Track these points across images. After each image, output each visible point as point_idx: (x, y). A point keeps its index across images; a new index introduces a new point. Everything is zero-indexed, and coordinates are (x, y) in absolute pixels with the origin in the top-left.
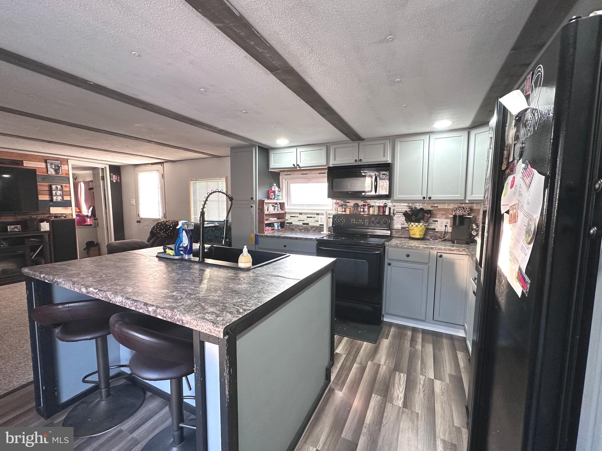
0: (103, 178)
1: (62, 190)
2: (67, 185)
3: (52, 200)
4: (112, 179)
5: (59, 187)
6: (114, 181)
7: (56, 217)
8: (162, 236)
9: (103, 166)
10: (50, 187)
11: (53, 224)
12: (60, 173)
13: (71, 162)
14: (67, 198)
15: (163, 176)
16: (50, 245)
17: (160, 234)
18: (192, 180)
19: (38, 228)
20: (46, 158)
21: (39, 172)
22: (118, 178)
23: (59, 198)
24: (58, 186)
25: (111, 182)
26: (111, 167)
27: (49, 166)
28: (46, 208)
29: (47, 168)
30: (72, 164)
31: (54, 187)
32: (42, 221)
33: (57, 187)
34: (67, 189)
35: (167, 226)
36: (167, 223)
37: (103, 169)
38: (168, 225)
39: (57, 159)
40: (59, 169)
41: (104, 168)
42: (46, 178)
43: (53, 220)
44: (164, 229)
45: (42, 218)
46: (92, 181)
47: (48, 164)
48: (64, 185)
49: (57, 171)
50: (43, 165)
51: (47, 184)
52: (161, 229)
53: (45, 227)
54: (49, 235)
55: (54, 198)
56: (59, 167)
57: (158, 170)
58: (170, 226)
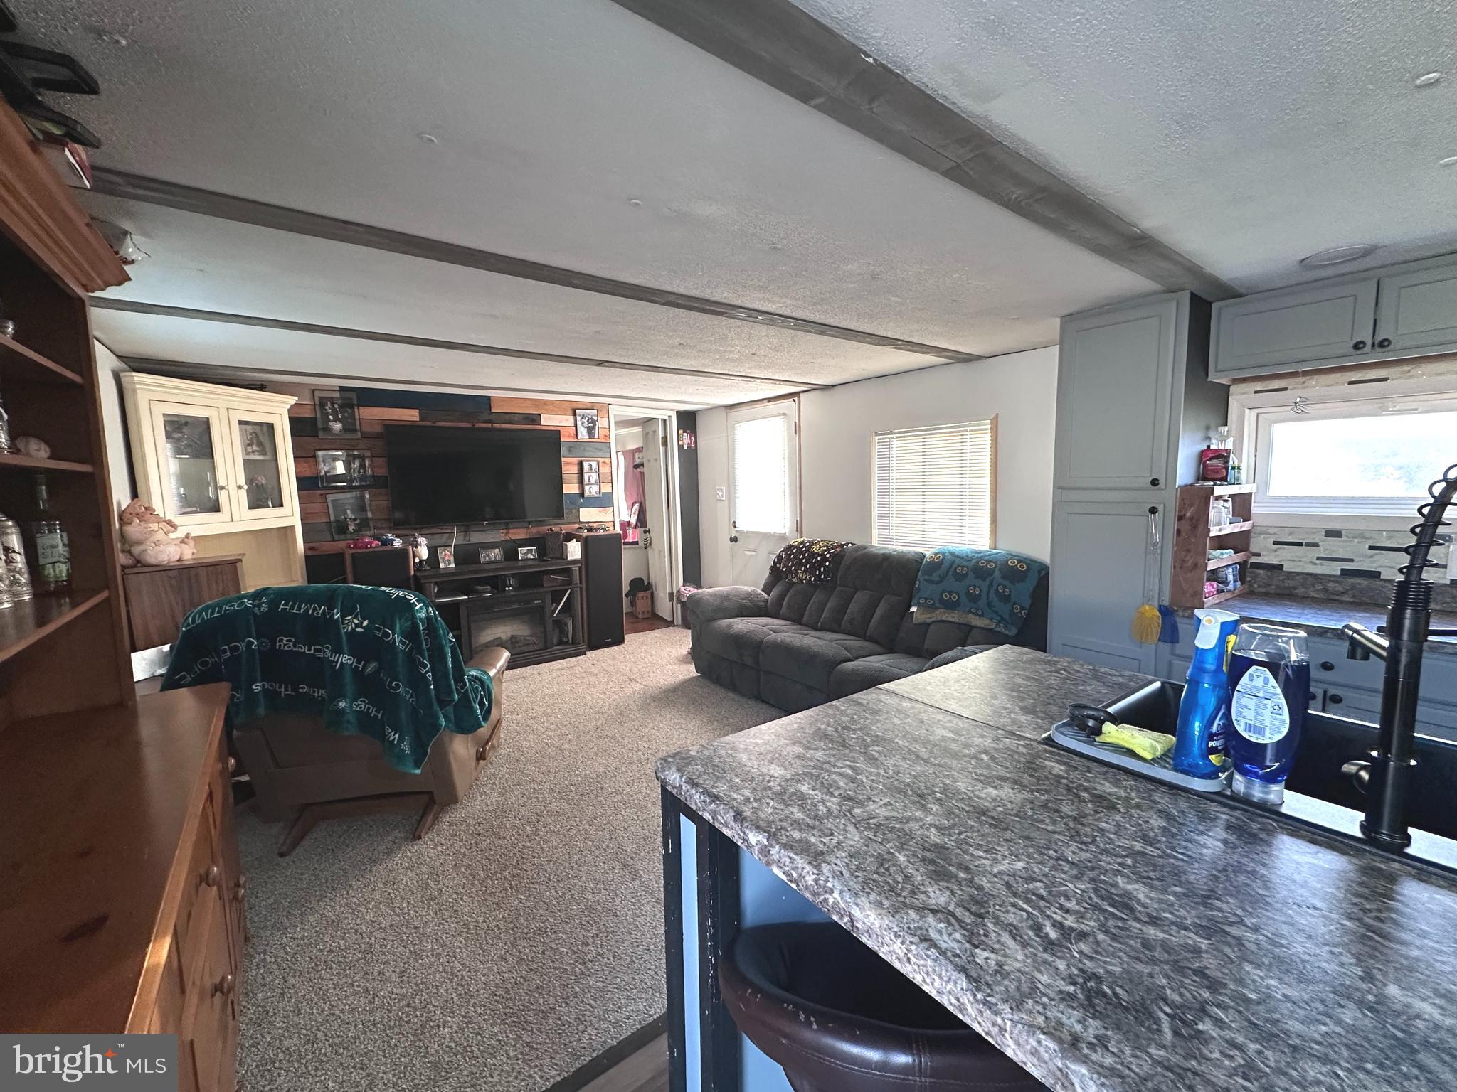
0: (665, 443)
1: (598, 472)
2: (607, 460)
3: (582, 494)
4: (681, 443)
5: (594, 465)
6: (685, 447)
7: (590, 530)
8: (801, 581)
9: (664, 415)
10: (581, 464)
11: (586, 545)
12: (596, 436)
13: (614, 411)
14: (606, 488)
15: (798, 429)
16: (581, 588)
17: (797, 574)
18: (877, 434)
19: (562, 554)
20: (575, 406)
21: (564, 436)
22: (691, 440)
23: (595, 489)
24: (591, 463)
25: (680, 447)
26: (681, 415)
27: (579, 423)
28: (573, 511)
29: (576, 426)
30: (615, 415)
31: (586, 465)
32: (569, 537)
33: (591, 465)
34: (607, 469)
35: (814, 555)
36: (814, 549)
37: (664, 420)
38: (819, 555)
39: (591, 407)
40: (593, 428)
41: (666, 418)
42: (576, 446)
43: (586, 537)
44: (807, 562)
45: (569, 531)
46: (639, 450)
47: (579, 418)
48: (601, 460)
49: (590, 430)
50: (569, 421)
51: (575, 460)
52: (800, 564)
53: (574, 550)
54: (580, 568)
55: (587, 488)
56: (594, 422)
57: (784, 414)
58: (823, 555)
